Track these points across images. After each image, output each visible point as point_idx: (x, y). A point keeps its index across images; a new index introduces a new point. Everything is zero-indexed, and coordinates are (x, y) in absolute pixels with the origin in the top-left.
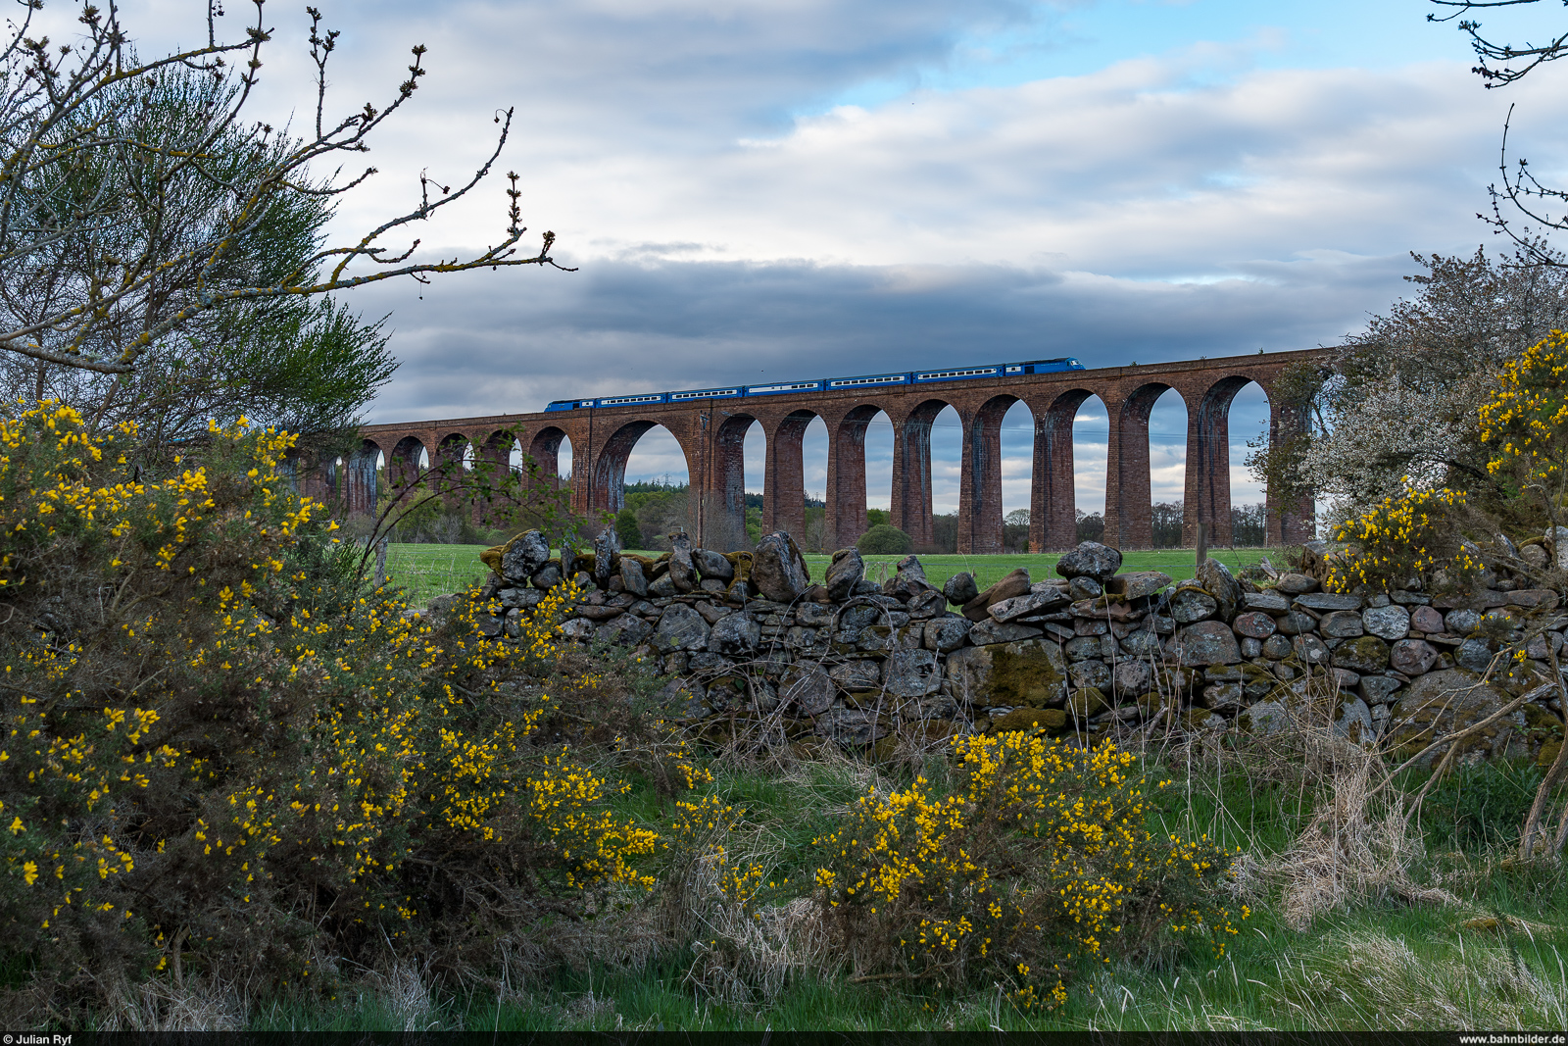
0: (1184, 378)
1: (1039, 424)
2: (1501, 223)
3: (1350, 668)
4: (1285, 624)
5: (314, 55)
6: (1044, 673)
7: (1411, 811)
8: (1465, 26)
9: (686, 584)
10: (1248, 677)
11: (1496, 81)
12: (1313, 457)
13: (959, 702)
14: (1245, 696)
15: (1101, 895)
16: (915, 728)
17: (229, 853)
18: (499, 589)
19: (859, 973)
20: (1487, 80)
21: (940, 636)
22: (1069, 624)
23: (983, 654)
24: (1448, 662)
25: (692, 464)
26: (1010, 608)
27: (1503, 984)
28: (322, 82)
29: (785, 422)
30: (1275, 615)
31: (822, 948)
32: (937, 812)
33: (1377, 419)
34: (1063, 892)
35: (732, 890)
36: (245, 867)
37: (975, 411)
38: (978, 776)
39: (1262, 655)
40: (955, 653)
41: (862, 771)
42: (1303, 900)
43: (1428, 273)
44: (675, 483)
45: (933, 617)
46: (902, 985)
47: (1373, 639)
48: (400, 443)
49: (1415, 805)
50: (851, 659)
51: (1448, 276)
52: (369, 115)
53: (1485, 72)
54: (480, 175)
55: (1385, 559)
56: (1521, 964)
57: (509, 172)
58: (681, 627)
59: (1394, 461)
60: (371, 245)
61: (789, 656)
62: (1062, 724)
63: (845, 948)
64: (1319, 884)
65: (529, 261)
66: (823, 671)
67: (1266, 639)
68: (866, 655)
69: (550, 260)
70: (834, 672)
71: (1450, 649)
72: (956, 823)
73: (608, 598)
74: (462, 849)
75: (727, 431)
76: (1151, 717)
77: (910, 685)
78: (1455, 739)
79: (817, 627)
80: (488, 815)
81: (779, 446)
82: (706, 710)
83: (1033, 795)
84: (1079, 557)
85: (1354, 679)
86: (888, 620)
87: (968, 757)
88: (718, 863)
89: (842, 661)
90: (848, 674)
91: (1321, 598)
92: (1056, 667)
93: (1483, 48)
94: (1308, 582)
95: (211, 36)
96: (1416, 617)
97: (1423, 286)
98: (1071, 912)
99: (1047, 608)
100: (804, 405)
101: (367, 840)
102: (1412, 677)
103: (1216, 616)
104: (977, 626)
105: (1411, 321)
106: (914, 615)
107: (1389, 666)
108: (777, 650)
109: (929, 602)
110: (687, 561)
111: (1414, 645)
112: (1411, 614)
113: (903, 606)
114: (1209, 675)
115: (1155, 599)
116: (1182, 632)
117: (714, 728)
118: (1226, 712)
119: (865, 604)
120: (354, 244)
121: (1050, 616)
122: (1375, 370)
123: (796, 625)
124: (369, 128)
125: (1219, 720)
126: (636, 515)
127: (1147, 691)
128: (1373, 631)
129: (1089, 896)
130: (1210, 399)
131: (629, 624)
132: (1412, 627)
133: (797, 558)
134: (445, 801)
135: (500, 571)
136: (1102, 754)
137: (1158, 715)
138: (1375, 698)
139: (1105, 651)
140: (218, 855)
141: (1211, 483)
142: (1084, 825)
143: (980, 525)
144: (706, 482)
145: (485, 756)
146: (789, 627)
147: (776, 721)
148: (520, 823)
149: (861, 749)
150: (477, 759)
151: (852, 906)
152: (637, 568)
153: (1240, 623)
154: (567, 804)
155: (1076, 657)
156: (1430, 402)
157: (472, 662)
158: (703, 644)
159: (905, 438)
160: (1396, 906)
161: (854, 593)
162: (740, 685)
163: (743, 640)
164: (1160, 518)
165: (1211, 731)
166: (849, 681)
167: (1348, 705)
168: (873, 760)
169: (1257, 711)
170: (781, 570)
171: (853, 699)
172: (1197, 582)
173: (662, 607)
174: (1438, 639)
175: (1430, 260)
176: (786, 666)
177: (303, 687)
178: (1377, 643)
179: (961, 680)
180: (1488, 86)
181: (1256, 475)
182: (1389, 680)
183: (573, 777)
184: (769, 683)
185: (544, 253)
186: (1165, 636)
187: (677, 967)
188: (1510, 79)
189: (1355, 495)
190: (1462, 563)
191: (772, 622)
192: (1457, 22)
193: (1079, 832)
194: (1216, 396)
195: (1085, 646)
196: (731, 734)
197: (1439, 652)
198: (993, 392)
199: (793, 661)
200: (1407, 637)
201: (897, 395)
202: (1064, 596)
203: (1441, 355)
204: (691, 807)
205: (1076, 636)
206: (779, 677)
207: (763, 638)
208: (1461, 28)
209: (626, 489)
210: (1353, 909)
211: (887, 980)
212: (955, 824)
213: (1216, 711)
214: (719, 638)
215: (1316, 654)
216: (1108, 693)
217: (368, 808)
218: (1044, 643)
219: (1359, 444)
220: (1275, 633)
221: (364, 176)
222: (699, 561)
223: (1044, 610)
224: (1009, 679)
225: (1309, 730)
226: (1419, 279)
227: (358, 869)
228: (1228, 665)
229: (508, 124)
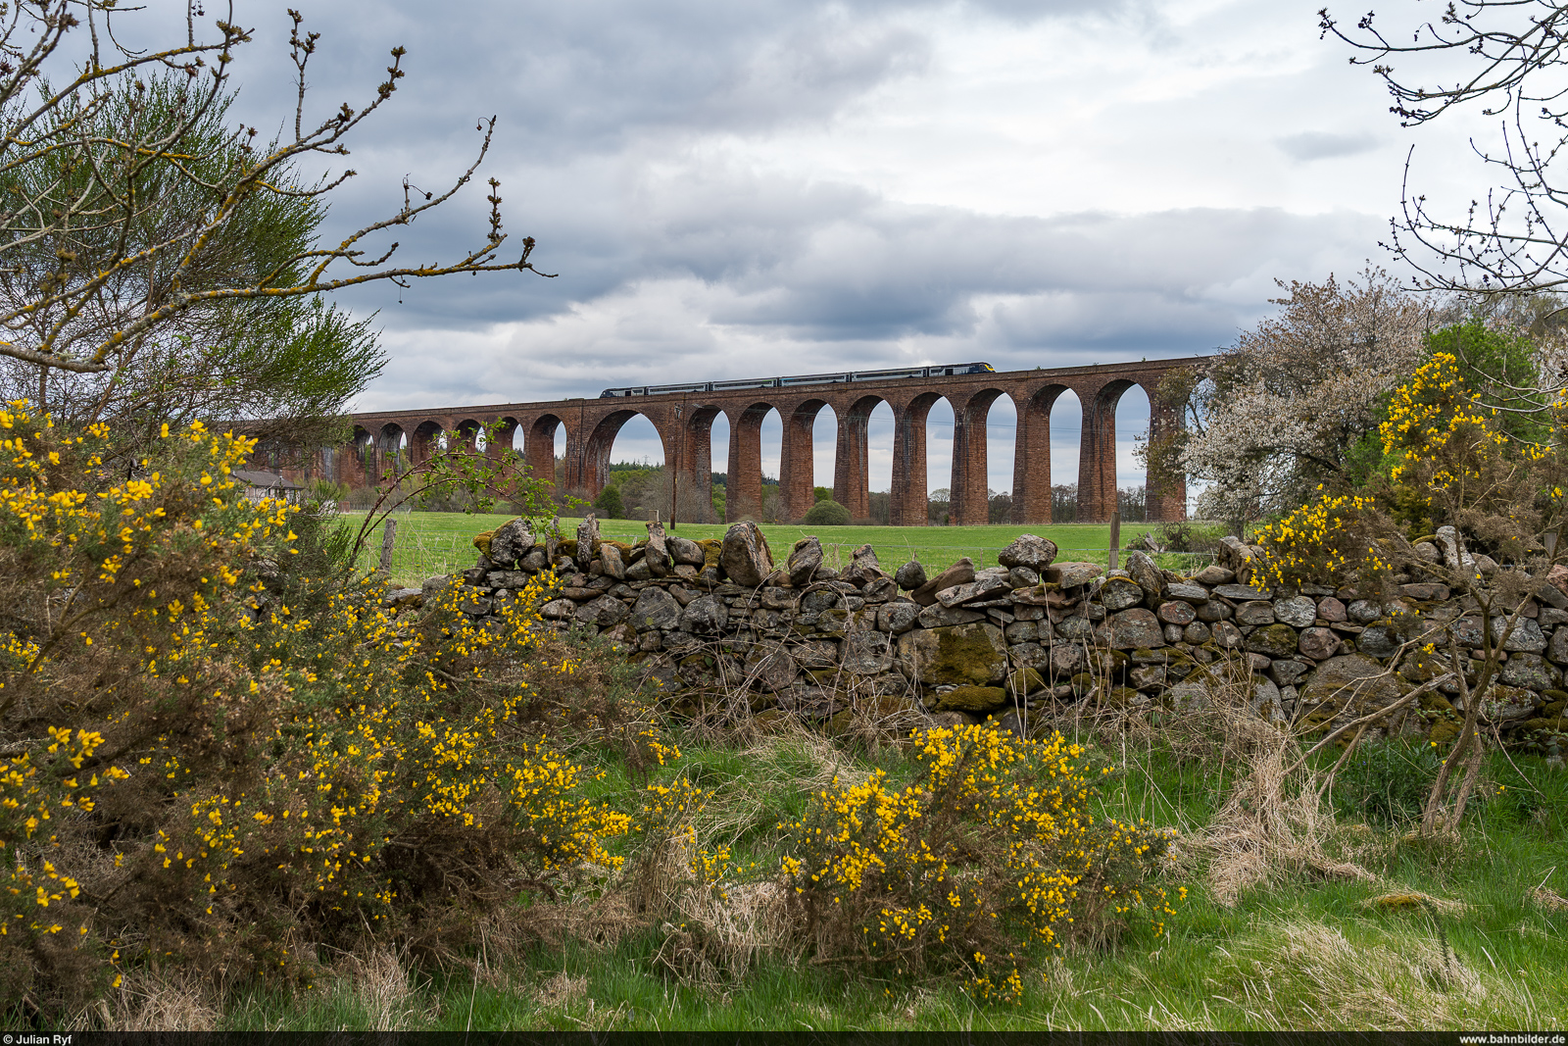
0: (1078, 380)
1: (959, 417)
2: (1400, 250)
3: (1262, 653)
4: (1204, 612)
5: (294, 57)
6: (985, 655)
7: (1323, 788)
8: (1378, 70)
9: (661, 569)
10: (1171, 659)
11: (1412, 120)
12: (1189, 450)
13: (909, 679)
14: (1169, 677)
15: (1055, 888)
16: (869, 704)
17: (189, 866)
18: (488, 571)
19: (822, 954)
20: (1404, 119)
21: (892, 619)
22: (1009, 609)
23: (930, 636)
24: (1350, 648)
25: (669, 448)
26: (956, 594)
27: (1435, 974)
28: (302, 84)
29: (745, 414)
30: (1196, 604)
31: (787, 931)
32: (896, 803)
33: (1246, 418)
34: (1020, 884)
35: (701, 872)
36: (208, 878)
37: (905, 406)
38: (937, 768)
39: (1183, 639)
40: (906, 635)
41: (821, 744)
42: (1231, 877)
43: (1289, 296)
44: (653, 463)
45: (886, 601)
46: (863, 968)
47: (1283, 627)
48: (420, 427)
49: (1326, 783)
50: (811, 639)
51: (1305, 298)
52: (345, 116)
53: (1403, 113)
54: (462, 181)
55: (1301, 561)
56: (1451, 955)
57: (489, 178)
58: (655, 608)
59: (1257, 454)
60: (350, 248)
61: (754, 637)
62: (1002, 701)
63: (810, 929)
64: (1244, 860)
65: (509, 267)
66: (785, 651)
67: (1188, 625)
68: (824, 636)
69: (530, 266)
70: (795, 651)
71: (1353, 636)
72: (915, 812)
73: (589, 581)
74: (440, 834)
75: (697, 420)
76: (1083, 695)
77: (864, 665)
78: (1363, 722)
79: (780, 610)
80: (467, 800)
81: (740, 433)
82: (678, 685)
83: (989, 785)
84: (1019, 548)
85: (1265, 662)
86: (846, 604)
87: (927, 749)
88: (688, 841)
89: (802, 642)
90: (808, 652)
91: (1237, 589)
92: (997, 649)
93: (1397, 91)
94: (1225, 574)
95: (191, 36)
96: (1323, 606)
97: (1284, 307)
98: (1029, 904)
99: (990, 595)
100: (762, 399)
101: (336, 846)
102: (1318, 661)
103: (1143, 604)
104: (925, 610)
105: (1275, 337)
106: (869, 599)
107: (1297, 651)
108: (743, 631)
109: (883, 588)
110: (662, 548)
111: (1320, 632)
112: (1317, 604)
113: (859, 591)
114: (1135, 657)
115: (1087, 587)
116: (1112, 618)
117: (685, 702)
118: (1151, 692)
119: (823, 588)
120: (334, 247)
121: (993, 602)
122: (1244, 376)
123: (761, 607)
124: (346, 129)
125: (1144, 698)
126: (619, 490)
127: (1079, 671)
128: (1283, 620)
129: (1047, 888)
130: (1101, 398)
131: (608, 605)
132: (1318, 616)
133: (762, 546)
134: (426, 787)
135: (488, 557)
136: (1053, 745)
137: (1090, 695)
138: (1284, 680)
139: (1042, 635)
140: (179, 867)
141: (1101, 469)
142: (1037, 814)
143: (908, 501)
144: (679, 463)
145: (466, 743)
146: (754, 610)
147: (741, 695)
148: (500, 811)
149: (818, 722)
150: (459, 747)
151: (816, 891)
152: (615, 554)
153: (1163, 611)
154: (545, 793)
155: (1016, 640)
156: (1290, 403)
157: (455, 650)
158: (676, 624)
159: (846, 427)
160: (1312, 880)
161: (814, 579)
162: (708, 661)
163: (712, 621)
164: (1058, 497)
165: (1137, 710)
166: (809, 660)
167: (1259, 686)
168: (830, 732)
169: (1178, 690)
170: (749, 557)
171: (813, 676)
172: (1125, 572)
173: (638, 590)
174: (1342, 627)
175: (1291, 285)
176: (751, 645)
177: (261, 704)
178: (1287, 631)
179: (911, 660)
180: (1404, 125)
181: (1141, 463)
182: (1297, 664)
183: (553, 766)
184: (736, 661)
185: (524, 258)
186: (1096, 622)
187: (648, 944)
188: (1424, 118)
189: (1226, 482)
190: (1372, 564)
191: (739, 605)
192: (1371, 66)
193: (1032, 820)
194: (1106, 396)
195: (1023, 630)
196: (700, 707)
197: (1342, 639)
198: (920, 390)
199: (758, 640)
200: (1314, 625)
201: (840, 391)
202: (1006, 584)
203: (1299, 365)
204: (662, 790)
205: (1015, 621)
206: (745, 654)
207: (731, 619)
208: (1375, 72)
209: (612, 468)
210: (1275, 884)
211: (850, 963)
212: (913, 814)
213: (1141, 691)
214: (690, 619)
215: (1231, 639)
216: (1045, 673)
217: (338, 813)
218: (986, 627)
219: (1230, 440)
220: (1196, 619)
221: (343, 178)
222: (673, 548)
223: (987, 596)
224: (956, 659)
225: (1228, 710)
226: (1281, 302)
227: (327, 875)
228: (1153, 648)
229: (490, 132)
